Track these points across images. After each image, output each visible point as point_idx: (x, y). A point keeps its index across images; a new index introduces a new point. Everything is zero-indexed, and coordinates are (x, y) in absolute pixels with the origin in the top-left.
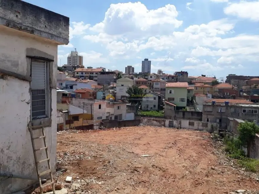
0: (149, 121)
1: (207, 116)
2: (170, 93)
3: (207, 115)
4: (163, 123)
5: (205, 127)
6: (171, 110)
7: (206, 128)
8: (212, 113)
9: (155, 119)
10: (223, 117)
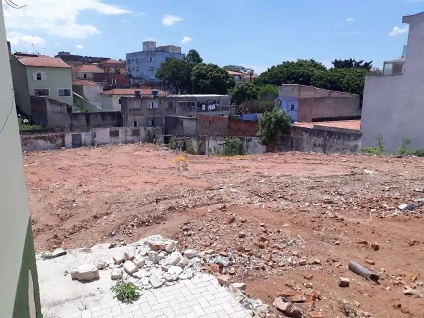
0: (25, 142)
1: (134, 118)
2: (39, 78)
3: (134, 115)
4: (59, 142)
5: (136, 137)
6: (61, 112)
7: (138, 137)
8: (142, 111)
9: (39, 135)
10: (157, 116)
